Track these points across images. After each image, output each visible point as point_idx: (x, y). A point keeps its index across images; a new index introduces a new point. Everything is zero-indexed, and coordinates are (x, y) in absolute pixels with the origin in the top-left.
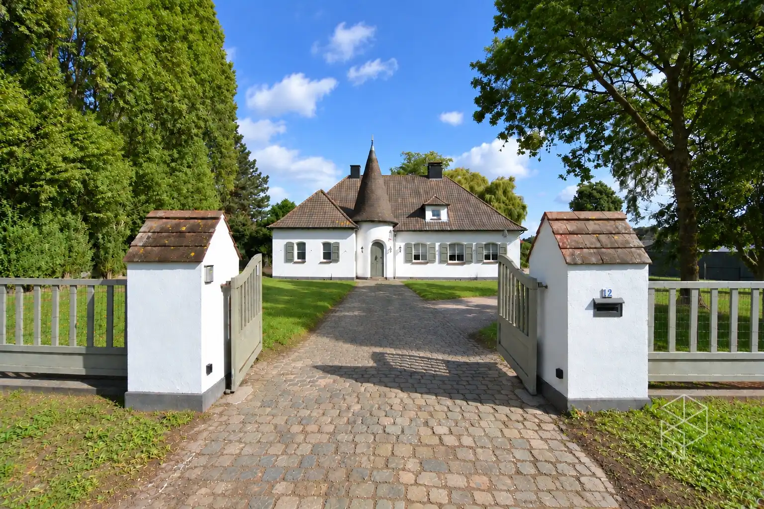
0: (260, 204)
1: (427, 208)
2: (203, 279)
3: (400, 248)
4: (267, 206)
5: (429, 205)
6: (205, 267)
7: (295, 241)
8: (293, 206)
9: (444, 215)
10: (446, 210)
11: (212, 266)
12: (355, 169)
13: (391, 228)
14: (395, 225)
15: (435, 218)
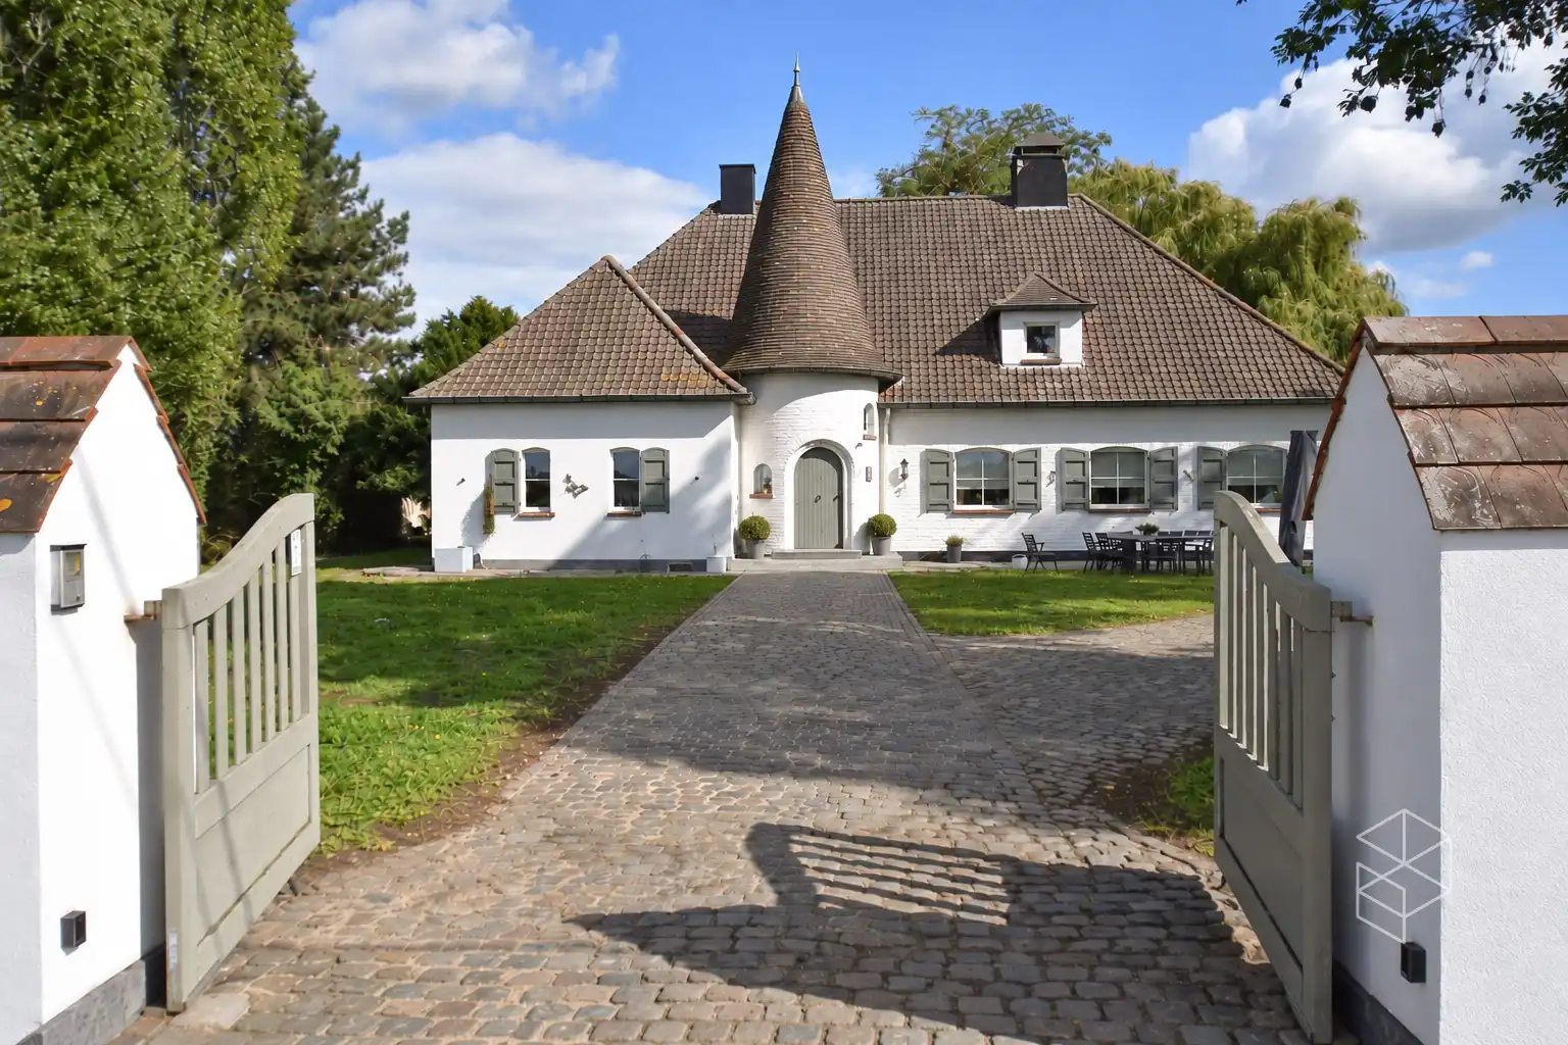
0: (390, 313)
1: (1004, 319)
2: (44, 600)
3: (904, 463)
4: (409, 321)
5: (1012, 309)
6: (54, 548)
7: (520, 445)
8: (506, 319)
9: (1071, 342)
10: (1079, 325)
11: (81, 547)
12: (735, 178)
13: (871, 397)
14: (884, 384)
15: (1039, 356)
